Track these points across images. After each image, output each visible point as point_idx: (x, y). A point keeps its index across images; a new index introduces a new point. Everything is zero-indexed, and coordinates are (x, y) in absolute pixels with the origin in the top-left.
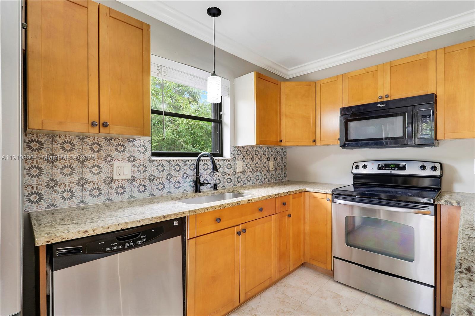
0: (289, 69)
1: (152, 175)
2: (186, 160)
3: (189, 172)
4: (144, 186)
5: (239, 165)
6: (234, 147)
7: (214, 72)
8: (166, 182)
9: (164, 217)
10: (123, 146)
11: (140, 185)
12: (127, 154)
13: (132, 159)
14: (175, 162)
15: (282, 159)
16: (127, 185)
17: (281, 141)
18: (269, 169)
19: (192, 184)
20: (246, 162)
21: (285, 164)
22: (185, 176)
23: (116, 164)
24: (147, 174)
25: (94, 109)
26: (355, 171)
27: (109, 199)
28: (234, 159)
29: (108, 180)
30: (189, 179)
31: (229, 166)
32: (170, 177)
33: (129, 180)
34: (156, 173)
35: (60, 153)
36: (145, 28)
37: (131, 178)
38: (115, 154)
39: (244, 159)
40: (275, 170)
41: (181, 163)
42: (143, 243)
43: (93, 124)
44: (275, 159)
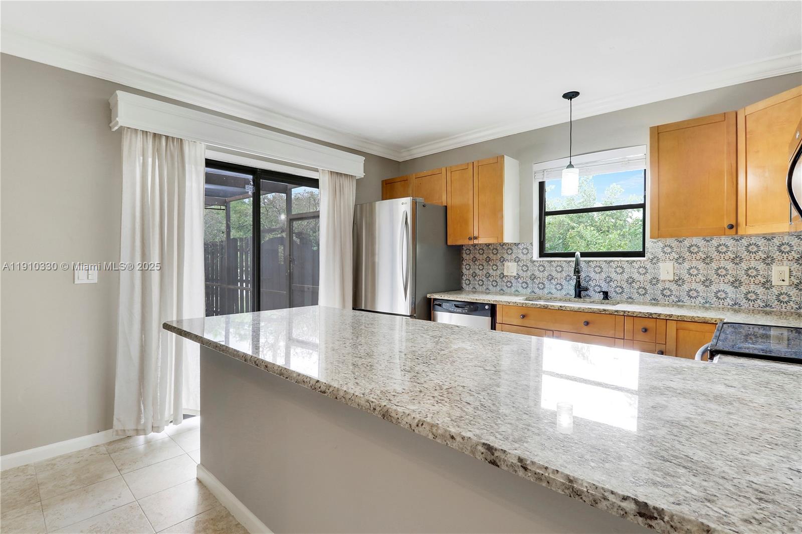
1: (533, 274)
4: (527, 283)
6: (655, 242)
7: (571, 162)
8: (546, 282)
9: (476, 299)
10: (511, 249)
11: (523, 282)
12: (514, 256)
13: (517, 260)
14: (556, 262)
16: (513, 281)
18: (769, 281)
20: (686, 265)
23: (506, 264)
24: (529, 273)
25: (471, 229)
27: (502, 290)
28: (654, 260)
29: (502, 276)
30: (570, 283)
31: (642, 271)
32: (551, 278)
33: (515, 277)
34: (537, 273)
35: (477, 256)
37: (516, 275)
38: (505, 256)
39: (680, 260)
40: (799, 286)
41: (564, 264)
42: (465, 312)
43: (470, 239)
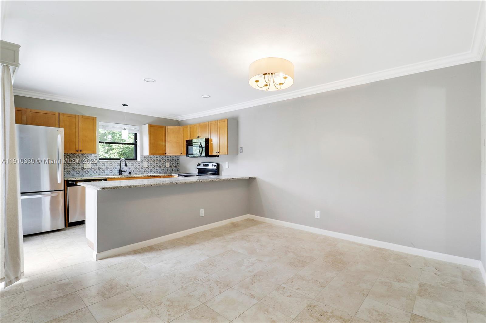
0: (179, 116)
1: (99, 167)
2: (115, 162)
3: (116, 166)
4: (96, 171)
5: (145, 164)
6: (142, 156)
7: (125, 128)
8: (105, 170)
10: (88, 156)
11: (94, 171)
15: (176, 161)
16: (89, 170)
17: (166, 153)
18: (166, 166)
19: (118, 171)
20: (150, 163)
21: (178, 164)
22: (115, 168)
23: (85, 163)
25: (77, 146)
26: (199, 167)
27: (82, 175)
28: (142, 161)
29: (82, 168)
30: (117, 170)
31: (139, 165)
32: (107, 168)
34: (101, 167)
36: (94, 119)
37: (90, 168)
39: (148, 161)
40: (170, 167)
43: (77, 151)
44: (170, 161)
